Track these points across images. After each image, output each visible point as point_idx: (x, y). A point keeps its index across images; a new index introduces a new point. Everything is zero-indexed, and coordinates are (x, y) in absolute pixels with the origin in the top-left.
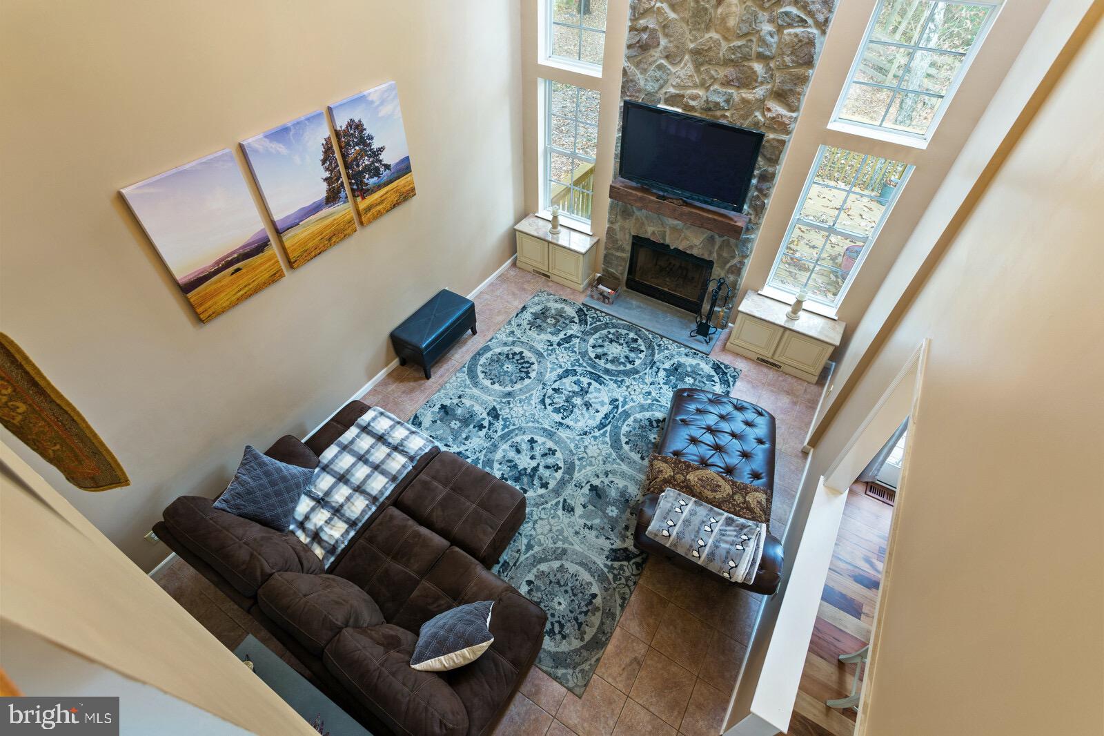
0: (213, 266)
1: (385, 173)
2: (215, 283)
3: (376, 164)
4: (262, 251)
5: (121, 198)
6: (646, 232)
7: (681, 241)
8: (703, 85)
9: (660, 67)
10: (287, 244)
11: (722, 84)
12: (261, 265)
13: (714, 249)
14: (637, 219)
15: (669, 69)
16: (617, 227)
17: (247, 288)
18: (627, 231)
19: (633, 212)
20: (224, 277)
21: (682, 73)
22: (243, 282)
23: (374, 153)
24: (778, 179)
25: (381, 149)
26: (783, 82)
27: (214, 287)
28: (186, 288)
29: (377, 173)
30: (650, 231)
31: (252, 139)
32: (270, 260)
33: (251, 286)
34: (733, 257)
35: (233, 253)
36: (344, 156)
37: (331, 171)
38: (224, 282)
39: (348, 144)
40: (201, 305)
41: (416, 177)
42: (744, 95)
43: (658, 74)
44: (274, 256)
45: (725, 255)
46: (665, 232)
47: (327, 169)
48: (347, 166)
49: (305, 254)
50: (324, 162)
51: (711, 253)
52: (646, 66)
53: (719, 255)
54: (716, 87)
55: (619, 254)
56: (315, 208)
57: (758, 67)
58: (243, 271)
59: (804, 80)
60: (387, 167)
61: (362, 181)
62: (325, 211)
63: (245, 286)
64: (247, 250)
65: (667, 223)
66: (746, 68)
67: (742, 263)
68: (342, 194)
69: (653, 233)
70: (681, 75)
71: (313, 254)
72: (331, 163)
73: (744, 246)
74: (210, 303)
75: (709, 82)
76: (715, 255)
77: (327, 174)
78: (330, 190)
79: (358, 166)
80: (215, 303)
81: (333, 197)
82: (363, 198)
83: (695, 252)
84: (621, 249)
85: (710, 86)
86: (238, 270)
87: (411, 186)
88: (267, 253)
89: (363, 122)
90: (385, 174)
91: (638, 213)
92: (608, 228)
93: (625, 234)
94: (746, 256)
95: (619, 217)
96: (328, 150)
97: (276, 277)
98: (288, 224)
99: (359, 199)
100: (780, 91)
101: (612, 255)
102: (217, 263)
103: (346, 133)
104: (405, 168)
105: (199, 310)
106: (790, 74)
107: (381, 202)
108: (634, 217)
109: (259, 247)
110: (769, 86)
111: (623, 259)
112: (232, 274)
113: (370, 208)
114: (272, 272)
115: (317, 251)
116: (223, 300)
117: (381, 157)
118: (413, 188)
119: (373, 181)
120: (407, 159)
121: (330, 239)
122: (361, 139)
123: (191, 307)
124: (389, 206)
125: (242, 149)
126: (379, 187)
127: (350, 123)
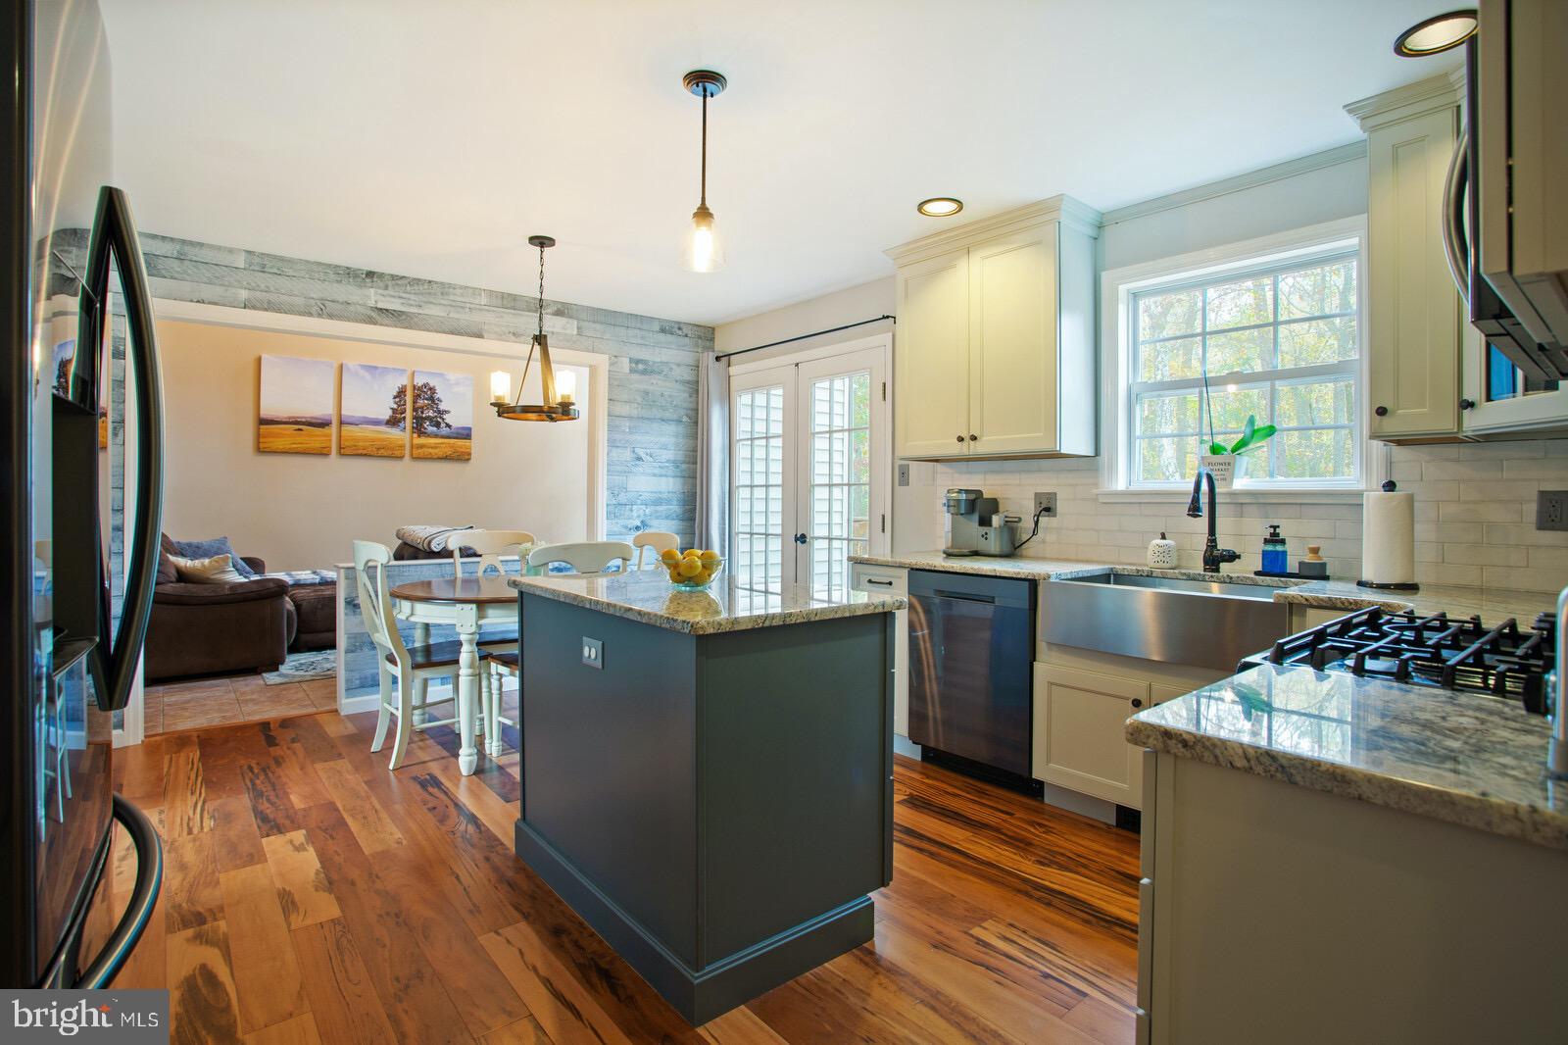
0: (286, 418)
2: (281, 429)
3: (439, 420)
4: (323, 427)
5: (259, 360)
10: (343, 433)
12: (317, 436)
17: (299, 445)
20: (289, 429)
22: (299, 439)
23: (439, 411)
25: (447, 412)
27: (277, 430)
28: (263, 422)
29: (438, 425)
31: (351, 364)
32: (325, 436)
33: (303, 445)
35: (303, 418)
36: (415, 402)
37: (399, 406)
38: (286, 432)
39: (419, 396)
40: (265, 439)
41: (475, 445)
44: (330, 436)
47: (396, 403)
48: (415, 410)
49: (354, 447)
50: (395, 398)
56: (376, 422)
58: (303, 432)
60: (448, 426)
61: (422, 425)
62: (383, 428)
63: (299, 443)
64: (314, 421)
68: (402, 424)
71: (360, 452)
72: (401, 401)
74: (270, 439)
77: (395, 406)
78: (393, 416)
79: (422, 413)
80: (273, 441)
81: (394, 422)
82: (419, 436)
86: (301, 430)
87: (468, 450)
88: (326, 430)
89: (436, 388)
90: (444, 430)
96: (401, 394)
97: (323, 453)
98: (349, 420)
99: (415, 435)
102: (289, 418)
103: (419, 389)
104: (465, 434)
105: (262, 440)
107: (435, 448)
109: (323, 424)
112: (296, 430)
113: (422, 446)
114: (324, 445)
115: (365, 452)
116: (280, 444)
117: (444, 417)
118: (470, 454)
119: (432, 429)
120: (470, 429)
121: (378, 449)
122: (432, 399)
123: (258, 436)
124: (441, 454)
125: (341, 366)
126: (436, 436)
127: (425, 385)
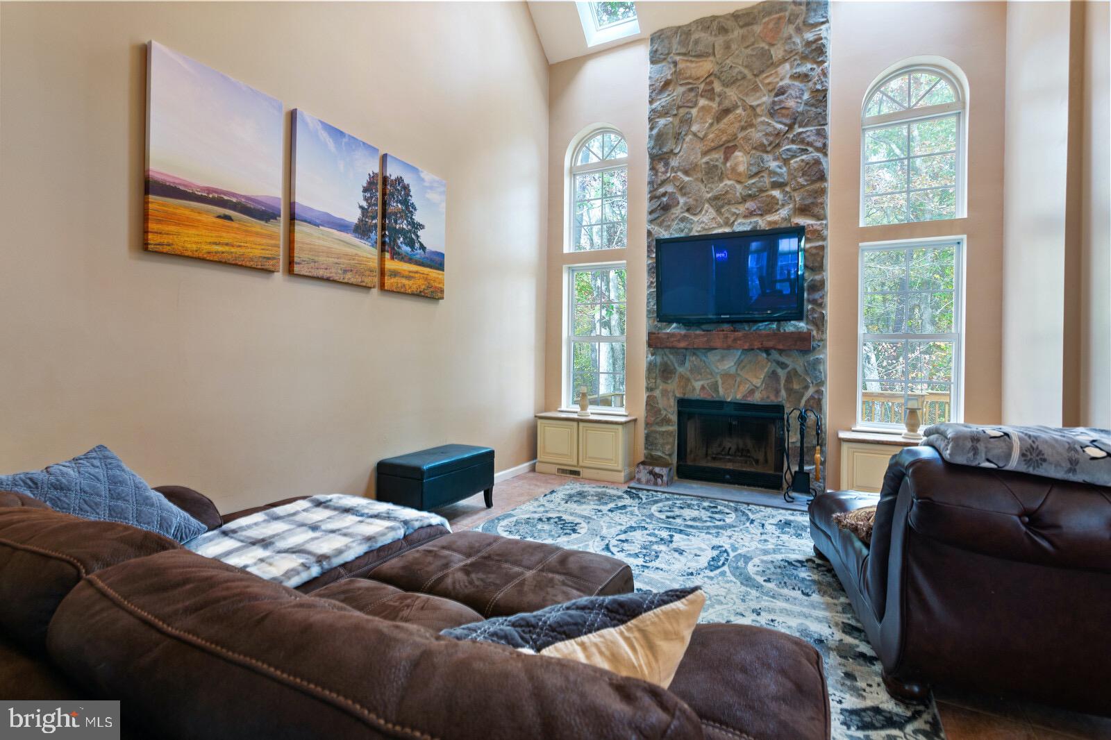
0: (203, 189)
1: (419, 251)
2: (193, 210)
3: (413, 236)
4: (267, 220)
6: (694, 389)
7: (738, 387)
8: (727, 223)
9: (683, 220)
10: (297, 237)
11: (745, 217)
12: (258, 234)
13: (779, 384)
14: (681, 376)
15: (692, 219)
16: (657, 393)
17: (227, 249)
18: (671, 394)
19: (675, 368)
20: (208, 212)
21: (705, 219)
22: (227, 237)
23: (413, 223)
24: (830, 286)
25: (421, 227)
26: (803, 199)
27: (187, 212)
28: (152, 187)
29: (411, 244)
30: (698, 389)
32: (269, 238)
33: (233, 250)
34: (807, 388)
35: (234, 195)
36: (385, 202)
37: (370, 205)
38: (204, 218)
39: (390, 194)
40: (159, 221)
41: (449, 278)
42: (769, 219)
43: (682, 225)
44: (276, 238)
45: (796, 386)
46: (717, 382)
47: (366, 199)
49: (312, 264)
50: (365, 190)
51: (777, 392)
52: (669, 223)
53: (790, 391)
54: (739, 221)
55: (664, 429)
56: (341, 226)
57: (776, 193)
58: (234, 224)
59: (823, 192)
60: (422, 247)
61: (395, 241)
62: (350, 237)
63: (227, 244)
64: (251, 205)
65: (717, 371)
66: (764, 198)
67: (820, 392)
68: (372, 236)
69: (703, 388)
70: (705, 220)
71: (321, 273)
72: (371, 198)
73: (815, 369)
74: (172, 228)
75: (732, 219)
76: (783, 393)
77: (365, 204)
78: (362, 220)
79: (396, 222)
80: (178, 234)
81: (361, 230)
82: (392, 258)
83: (757, 398)
84: (667, 421)
85: (734, 222)
86: (228, 218)
87: (441, 286)
88: (269, 226)
89: (411, 188)
90: (419, 253)
91: (680, 370)
92: (648, 397)
93: (669, 399)
94: (822, 383)
95: (658, 381)
96: (372, 185)
97: (263, 269)
98: (307, 216)
99: (387, 255)
100: (803, 207)
101: (656, 432)
102: (209, 190)
103: (393, 184)
104: (436, 262)
105: (152, 226)
106: (807, 191)
107: (409, 278)
108: (677, 375)
109: (264, 214)
110: (791, 206)
111: (669, 433)
112: (219, 217)
113: (395, 274)
114: (267, 254)
115: (326, 274)
116: (189, 240)
117: (419, 233)
118: (442, 291)
119: (406, 249)
120: (442, 255)
121: (345, 271)
122: (405, 202)
123: (143, 217)
124: (414, 288)
125: (292, 117)
126: (410, 260)
127: (400, 180)
